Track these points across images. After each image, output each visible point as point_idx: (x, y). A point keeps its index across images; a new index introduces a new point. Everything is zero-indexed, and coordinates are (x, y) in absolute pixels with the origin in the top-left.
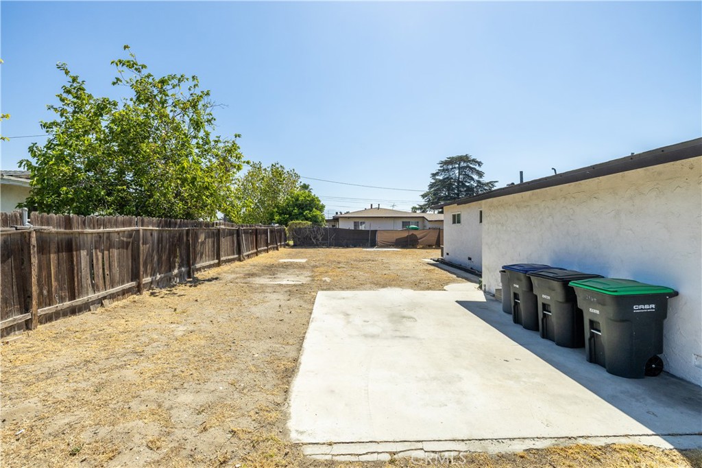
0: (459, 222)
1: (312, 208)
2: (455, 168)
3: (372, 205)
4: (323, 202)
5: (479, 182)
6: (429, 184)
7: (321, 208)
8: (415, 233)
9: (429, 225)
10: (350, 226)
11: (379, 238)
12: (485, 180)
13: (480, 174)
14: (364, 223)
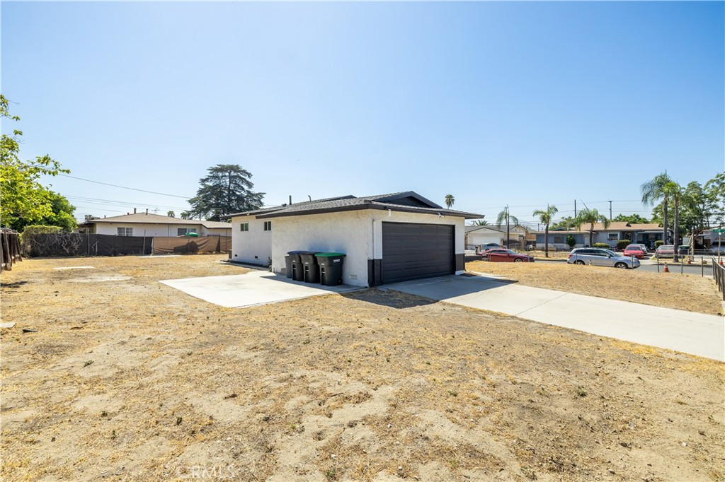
0: (247, 230)
1: (59, 210)
2: (225, 176)
3: (135, 209)
4: (72, 203)
5: (249, 192)
6: (198, 189)
7: (70, 210)
8: (195, 240)
9: (207, 233)
10: (113, 232)
11: (154, 245)
12: (254, 190)
13: (250, 185)
14: (131, 229)
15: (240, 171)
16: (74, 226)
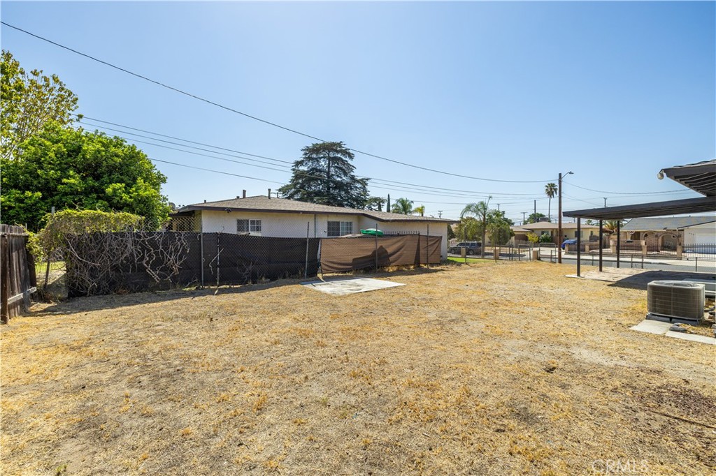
2: (324, 157)
3: (244, 192)
7: (156, 181)
8: (384, 244)
10: (229, 227)
11: (324, 256)
14: (259, 222)
15: (341, 151)
16: (164, 217)
